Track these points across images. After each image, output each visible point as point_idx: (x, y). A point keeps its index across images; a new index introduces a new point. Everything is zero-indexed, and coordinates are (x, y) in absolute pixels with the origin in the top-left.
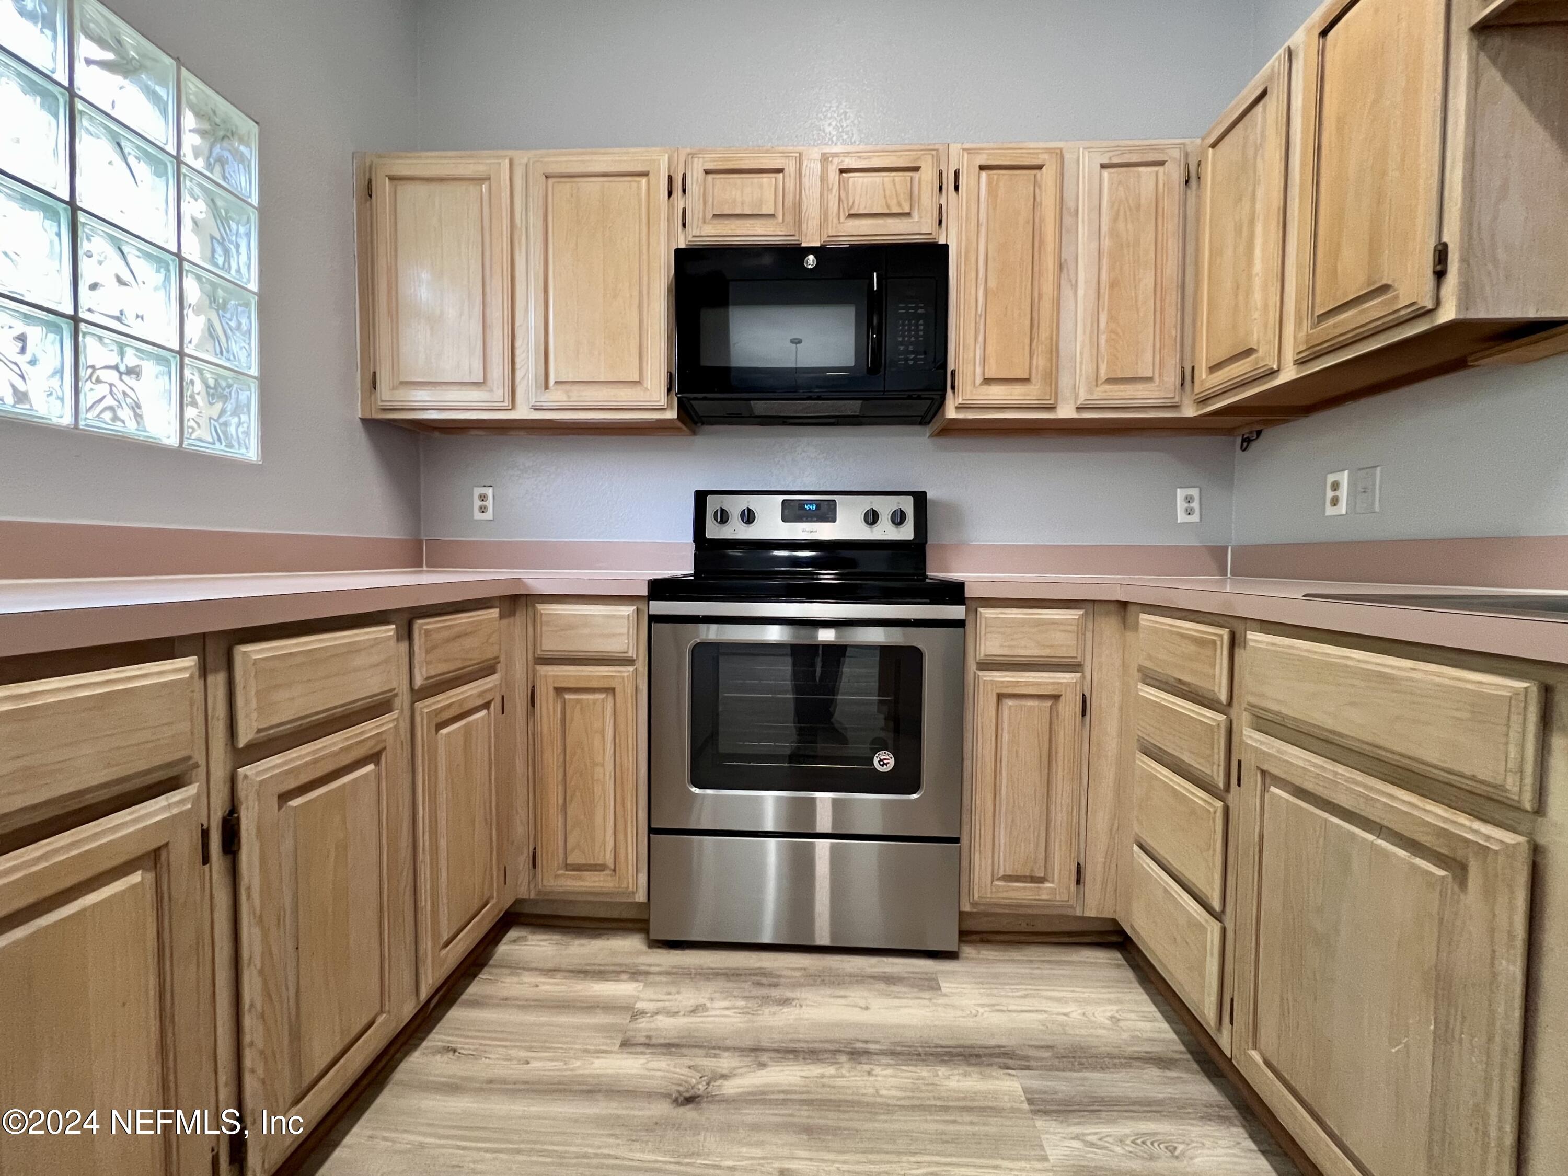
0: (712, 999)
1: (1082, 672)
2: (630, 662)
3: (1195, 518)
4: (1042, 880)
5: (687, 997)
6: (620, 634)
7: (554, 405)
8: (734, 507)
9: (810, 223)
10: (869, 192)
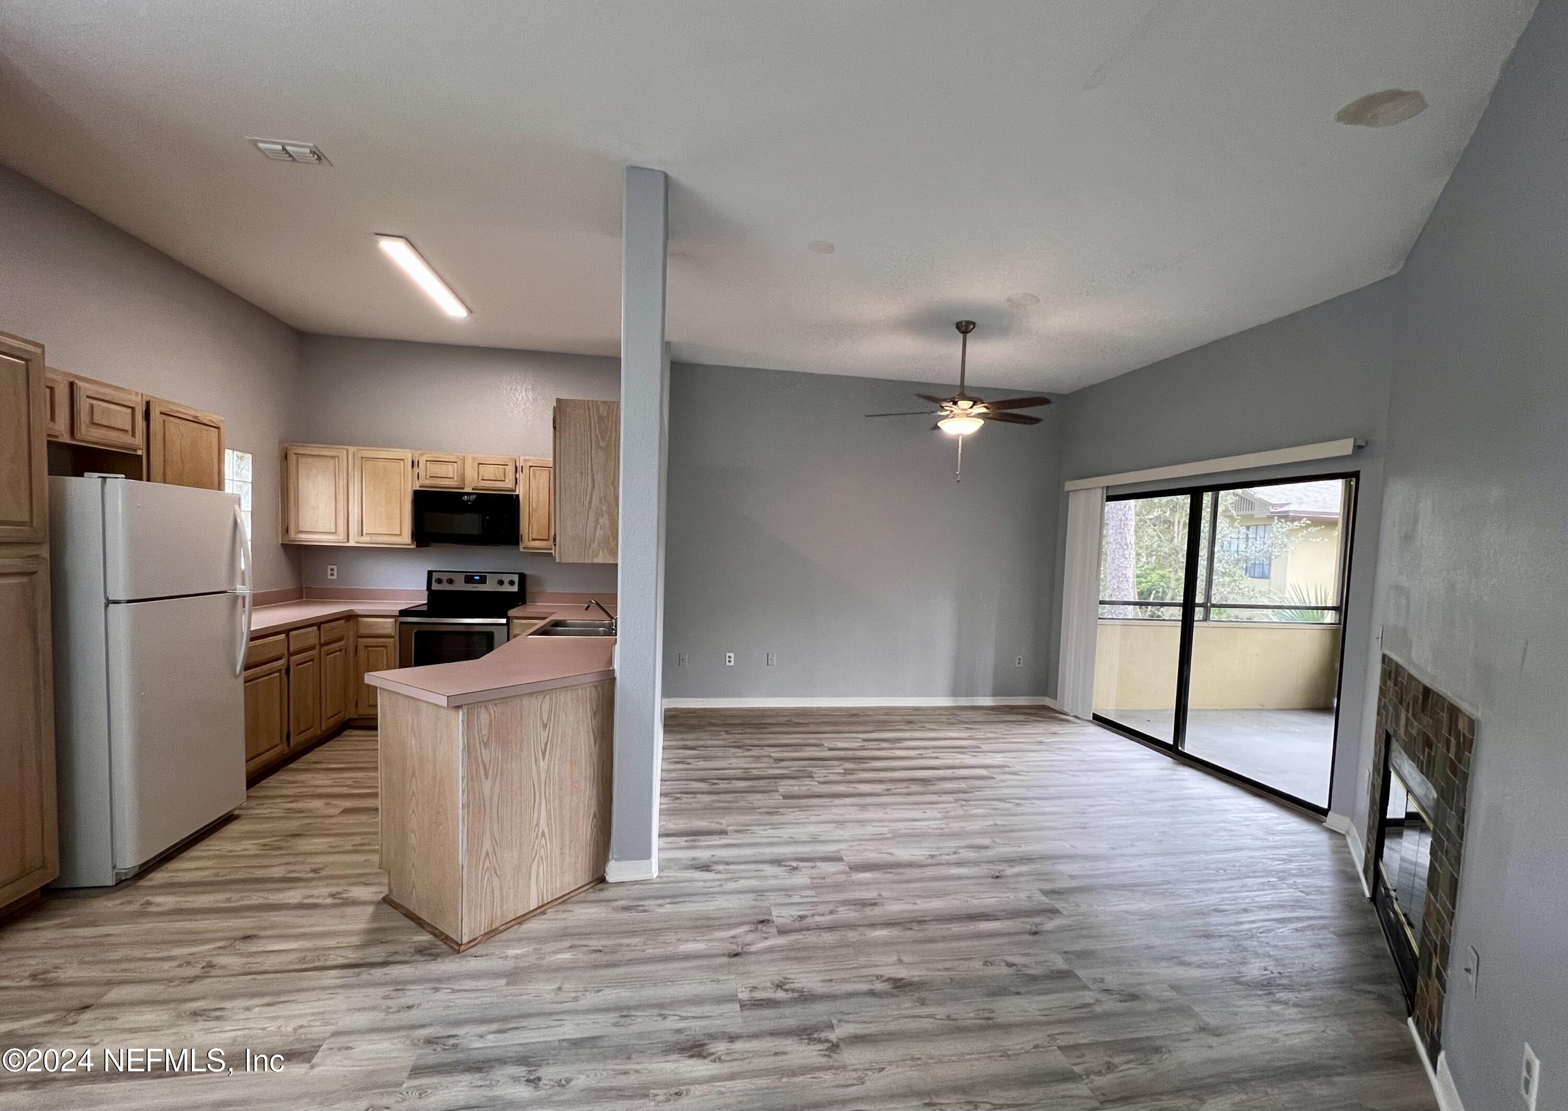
2: (393, 638)
6: (389, 628)
7: (365, 542)
8: (445, 577)
9: (467, 481)
10: (489, 472)
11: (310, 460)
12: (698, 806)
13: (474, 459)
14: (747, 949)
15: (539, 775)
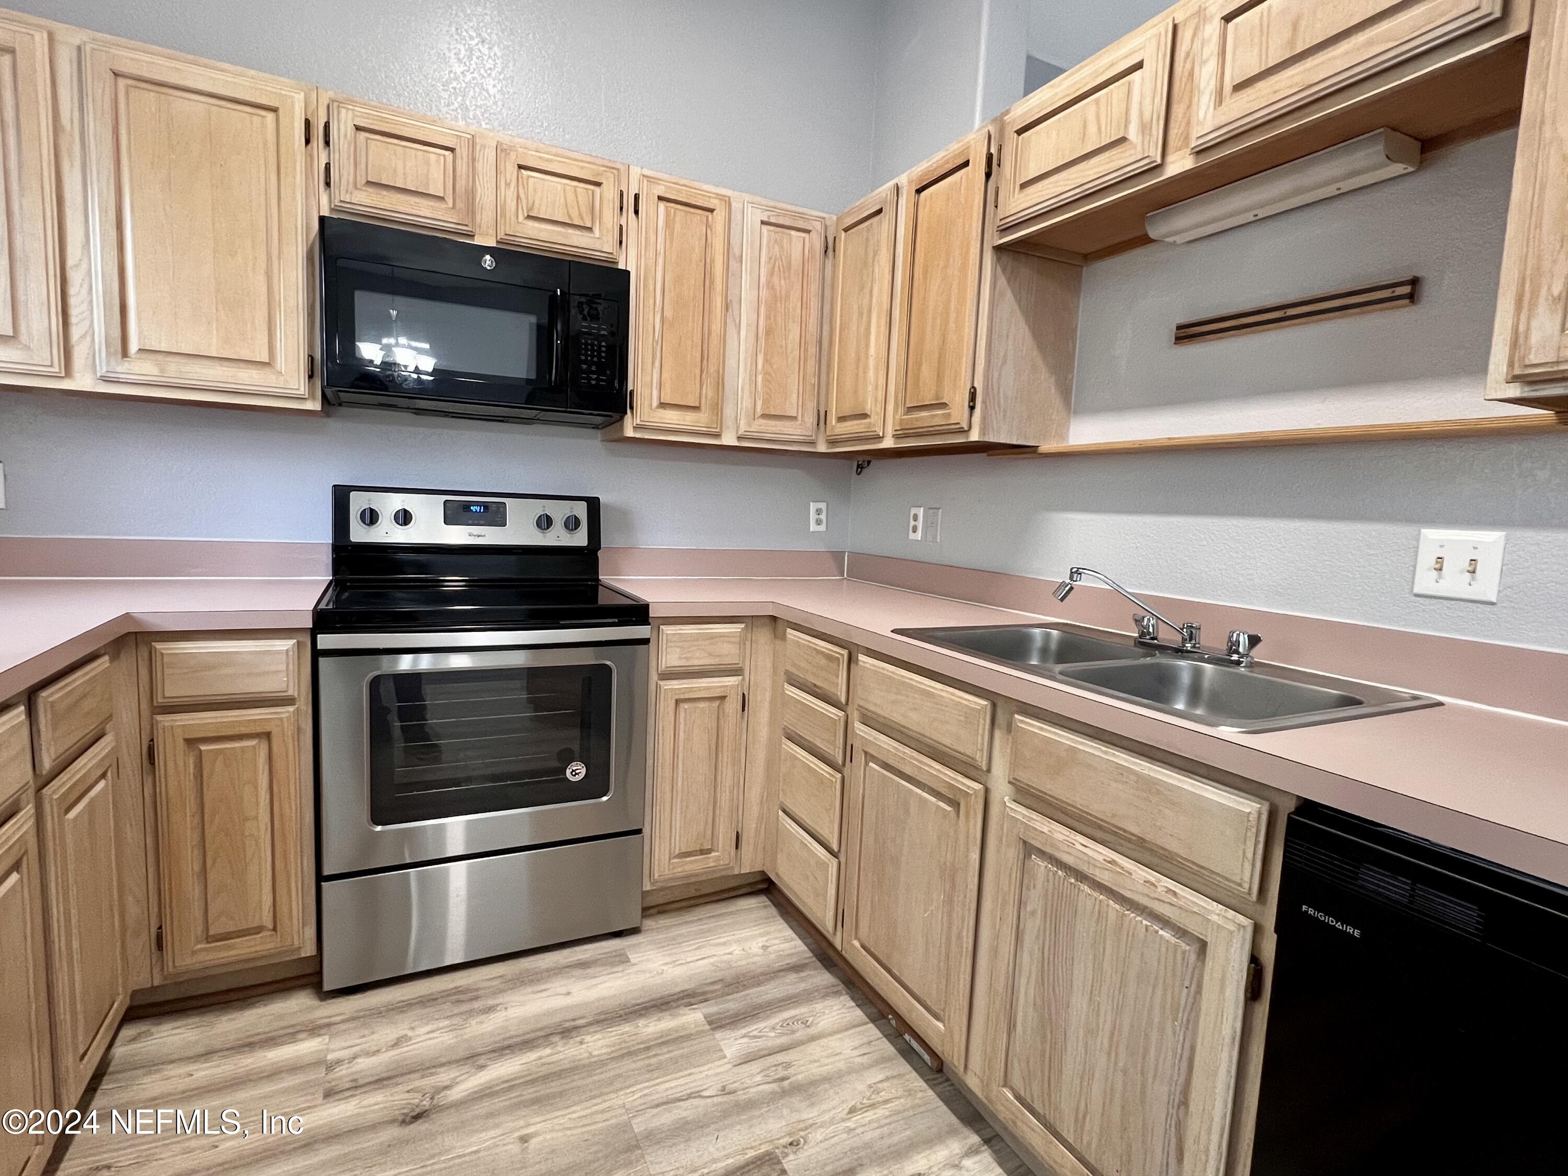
0: (412, 1028)
1: (743, 675)
2: (290, 701)
3: (822, 528)
4: (709, 851)
5: (386, 1033)
6: (277, 672)
7: (136, 378)
8: (387, 506)
9: (485, 215)
10: (548, 197)
13: (503, 150)
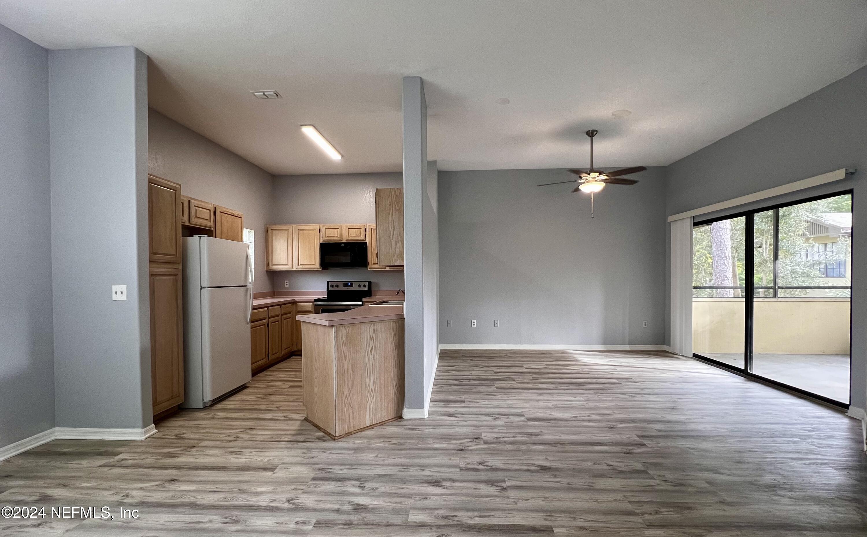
2: (312, 312)
6: (310, 308)
7: (300, 268)
8: (334, 284)
9: (344, 238)
10: (353, 232)
11: (277, 232)
12: (451, 390)
13: (346, 226)
14: (467, 448)
15: (369, 362)
